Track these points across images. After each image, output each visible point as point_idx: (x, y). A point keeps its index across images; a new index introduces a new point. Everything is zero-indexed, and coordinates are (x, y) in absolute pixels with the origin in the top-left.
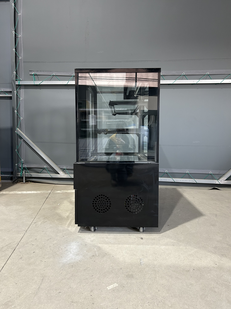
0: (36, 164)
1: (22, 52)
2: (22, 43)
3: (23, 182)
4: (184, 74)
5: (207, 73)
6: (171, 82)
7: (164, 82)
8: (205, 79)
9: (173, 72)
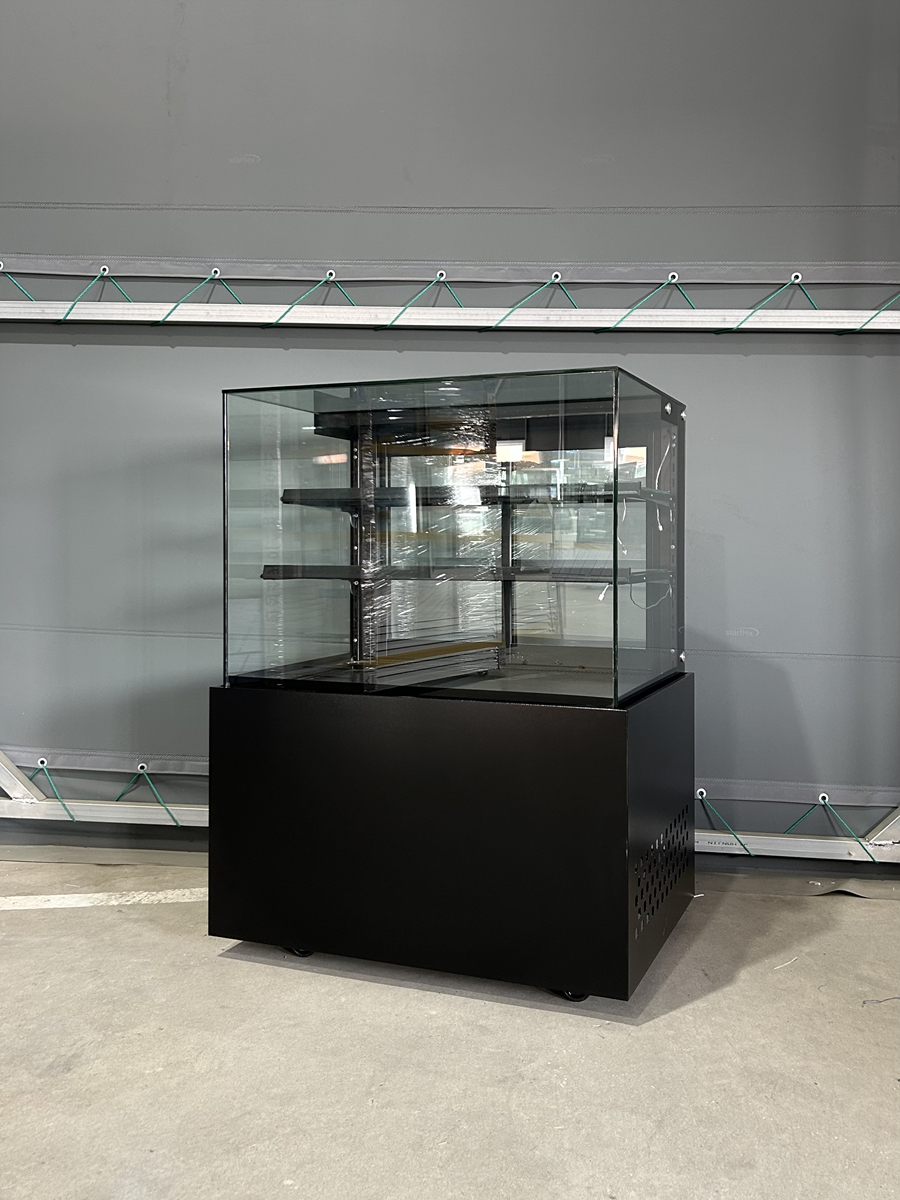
4: (674, 281)
5: (793, 278)
6: (608, 318)
7: (573, 318)
8: (785, 306)
9: (619, 269)
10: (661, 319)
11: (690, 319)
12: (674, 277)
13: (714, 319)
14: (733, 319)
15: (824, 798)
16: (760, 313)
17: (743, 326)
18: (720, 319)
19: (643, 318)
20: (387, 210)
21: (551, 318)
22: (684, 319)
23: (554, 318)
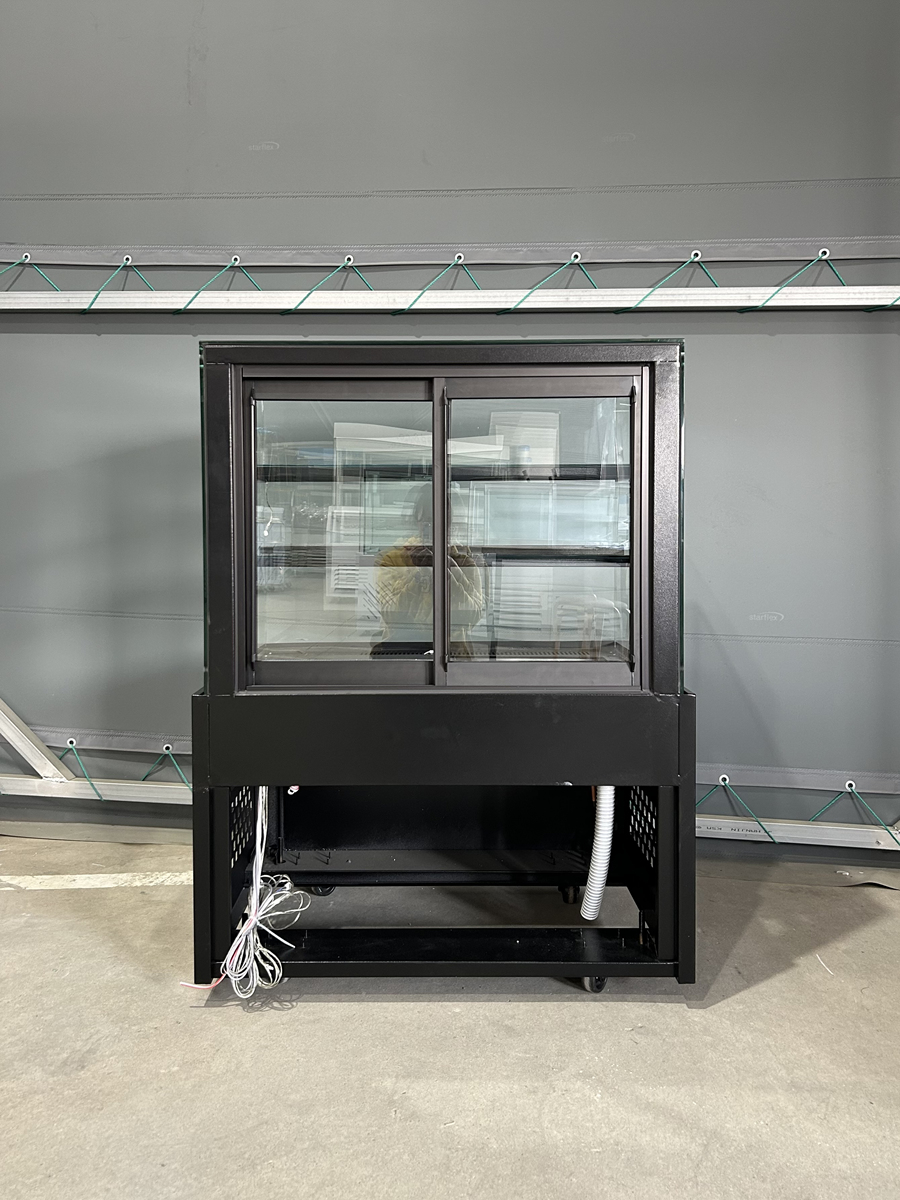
4: (696, 259)
5: (820, 254)
6: (629, 298)
7: (594, 298)
8: (812, 283)
9: (640, 249)
10: (684, 297)
11: (714, 297)
12: (696, 255)
13: (738, 297)
14: (758, 297)
15: (850, 785)
16: (786, 290)
17: (768, 304)
18: (744, 297)
19: (663, 298)
20: (404, 194)
21: (571, 299)
22: (707, 297)
23: (574, 299)
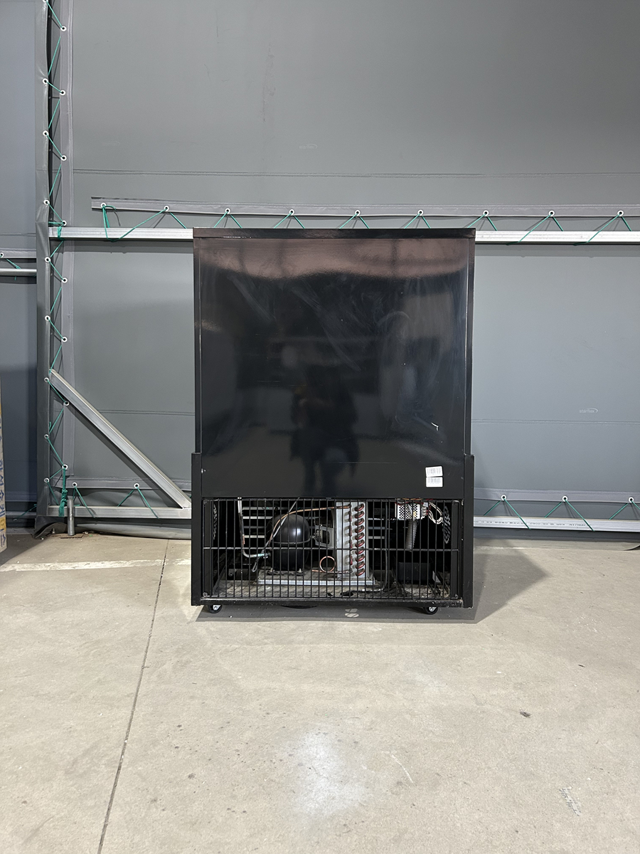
0: (109, 477)
1: (71, 142)
2: (70, 113)
3: (66, 532)
4: (552, 216)
5: (618, 213)
6: (516, 236)
7: (497, 236)
8: (613, 228)
9: (522, 209)
10: (546, 236)
11: (562, 237)
12: (552, 213)
13: (576, 237)
14: (586, 237)
15: (631, 500)
16: (601, 233)
17: (591, 241)
18: (579, 236)
19: (535, 236)
20: (390, 176)
21: (484, 236)
22: (559, 236)
23: (488, 236)
